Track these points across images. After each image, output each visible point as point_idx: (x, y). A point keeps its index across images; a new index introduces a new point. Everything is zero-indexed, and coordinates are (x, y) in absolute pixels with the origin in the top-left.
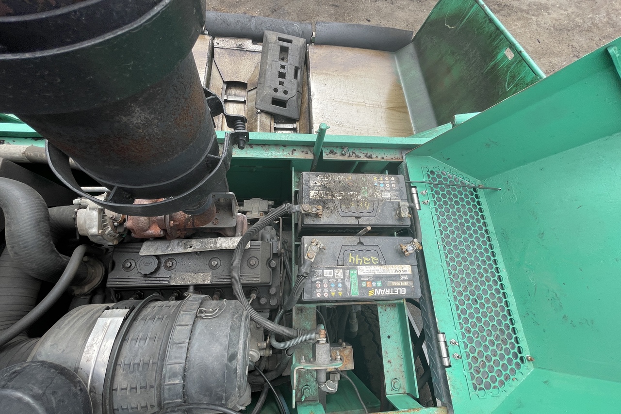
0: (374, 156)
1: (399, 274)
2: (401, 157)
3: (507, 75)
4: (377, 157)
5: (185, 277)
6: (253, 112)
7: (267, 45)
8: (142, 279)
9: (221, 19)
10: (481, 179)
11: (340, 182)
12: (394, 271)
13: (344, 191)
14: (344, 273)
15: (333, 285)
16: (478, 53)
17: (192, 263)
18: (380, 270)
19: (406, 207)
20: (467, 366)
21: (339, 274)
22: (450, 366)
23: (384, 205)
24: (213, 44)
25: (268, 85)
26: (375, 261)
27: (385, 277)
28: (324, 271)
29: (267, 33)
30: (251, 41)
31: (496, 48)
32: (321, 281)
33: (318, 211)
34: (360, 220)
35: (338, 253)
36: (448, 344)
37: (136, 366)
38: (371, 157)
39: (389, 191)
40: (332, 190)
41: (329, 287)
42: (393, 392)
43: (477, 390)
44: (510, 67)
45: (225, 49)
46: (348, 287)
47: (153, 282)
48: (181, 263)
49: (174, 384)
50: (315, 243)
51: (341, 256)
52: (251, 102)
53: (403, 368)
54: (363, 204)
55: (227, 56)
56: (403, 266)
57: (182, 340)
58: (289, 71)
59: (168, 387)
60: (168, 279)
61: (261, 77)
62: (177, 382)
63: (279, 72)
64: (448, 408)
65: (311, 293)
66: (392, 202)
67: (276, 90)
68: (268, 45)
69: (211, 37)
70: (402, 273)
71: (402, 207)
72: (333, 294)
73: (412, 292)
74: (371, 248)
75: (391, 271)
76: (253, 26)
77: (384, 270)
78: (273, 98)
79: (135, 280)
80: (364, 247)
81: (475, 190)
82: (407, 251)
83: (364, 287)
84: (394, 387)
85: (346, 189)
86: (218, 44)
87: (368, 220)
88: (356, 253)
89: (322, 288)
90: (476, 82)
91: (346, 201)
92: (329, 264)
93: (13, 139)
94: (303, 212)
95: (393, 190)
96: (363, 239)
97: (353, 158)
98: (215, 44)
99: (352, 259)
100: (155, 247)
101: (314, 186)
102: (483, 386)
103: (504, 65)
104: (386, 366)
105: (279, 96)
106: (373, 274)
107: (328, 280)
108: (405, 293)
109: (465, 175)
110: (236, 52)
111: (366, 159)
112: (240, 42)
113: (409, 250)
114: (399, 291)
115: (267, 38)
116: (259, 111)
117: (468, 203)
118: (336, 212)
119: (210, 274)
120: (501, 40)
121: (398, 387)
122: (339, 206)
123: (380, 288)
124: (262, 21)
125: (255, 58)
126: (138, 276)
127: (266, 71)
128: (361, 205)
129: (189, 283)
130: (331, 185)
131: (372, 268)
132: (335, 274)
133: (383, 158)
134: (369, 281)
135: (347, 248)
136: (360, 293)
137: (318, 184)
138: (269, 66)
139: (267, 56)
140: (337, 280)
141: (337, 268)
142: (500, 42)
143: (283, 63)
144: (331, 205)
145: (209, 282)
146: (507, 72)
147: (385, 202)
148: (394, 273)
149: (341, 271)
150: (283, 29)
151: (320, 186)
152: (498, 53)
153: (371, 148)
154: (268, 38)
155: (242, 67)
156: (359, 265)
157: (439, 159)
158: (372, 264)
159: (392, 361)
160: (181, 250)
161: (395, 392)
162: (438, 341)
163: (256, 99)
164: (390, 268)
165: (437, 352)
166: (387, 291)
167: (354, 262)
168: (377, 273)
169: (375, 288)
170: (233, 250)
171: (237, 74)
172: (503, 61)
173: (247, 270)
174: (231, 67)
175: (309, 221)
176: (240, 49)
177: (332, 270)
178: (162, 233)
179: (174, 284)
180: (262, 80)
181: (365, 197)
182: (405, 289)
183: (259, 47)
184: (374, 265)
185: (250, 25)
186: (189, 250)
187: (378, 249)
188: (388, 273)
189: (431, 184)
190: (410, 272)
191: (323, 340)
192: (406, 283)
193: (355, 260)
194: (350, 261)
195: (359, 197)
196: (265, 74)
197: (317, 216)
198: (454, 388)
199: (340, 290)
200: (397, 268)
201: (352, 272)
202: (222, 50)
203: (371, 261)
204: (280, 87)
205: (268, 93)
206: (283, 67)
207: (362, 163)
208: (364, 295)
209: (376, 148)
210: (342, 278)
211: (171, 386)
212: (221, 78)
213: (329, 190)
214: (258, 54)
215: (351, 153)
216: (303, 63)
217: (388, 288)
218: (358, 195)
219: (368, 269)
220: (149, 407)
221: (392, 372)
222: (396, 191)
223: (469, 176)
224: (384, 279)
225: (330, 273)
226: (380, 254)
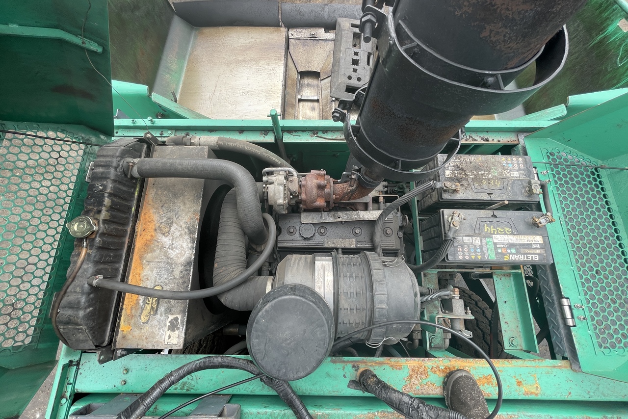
0: (490, 139)
1: (532, 244)
2: (516, 139)
3: (620, 49)
4: (493, 140)
5: (335, 242)
6: (327, 100)
7: (340, 33)
8: (303, 242)
9: (296, 10)
10: (603, 160)
11: (471, 163)
12: (526, 240)
13: (476, 170)
14: (481, 240)
15: (472, 250)
16: (581, 27)
17: (340, 230)
18: (513, 239)
19: (537, 185)
20: (592, 328)
21: (477, 241)
22: (574, 326)
23: (513, 182)
24: (288, 35)
25: (343, 73)
26: (508, 231)
27: (518, 245)
28: (464, 238)
29: (340, 20)
30: (323, 29)
31: (606, 19)
32: (462, 246)
33: (456, 187)
34: (492, 196)
35: (475, 224)
36: (573, 307)
37: (352, 294)
38: (487, 140)
39: (517, 171)
40: (464, 169)
41: (469, 251)
42: (511, 348)
43: (603, 348)
44: (624, 40)
45: (299, 39)
46: (485, 252)
47: (311, 244)
48: (331, 231)
49: (382, 308)
50: (457, 215)
51: (478, 226)
52: (325, 90)
53: (520, 329)
54: (494, 182)
55: (301, 47)
56: (534, 236)
57: (381, 279)
58: (362, 58)
59: (377, 310)
60: (323, 242)
61: (335, 65)
62: (384, 307)
63: (353, 59)
64: (571, 362)
65: (454, 255)
66: (521, 181)
67: (350, 78)
68: (342, 33)
69: (286, 29)
70: (534, 242)
71: (534, 185)
72: (473, 257)
73: (544, 259)
74: (504, 220)
75: (523, 240)
76: (326, 15)
77: (517, 239)
78: (347, 86)
79: (298, 242)
80: (498, 220)
81: (596, 170)
82: (540, 223)
83: (500, 253)
84: (512, 343)
85: (477, 168)
86: (292, 35)
87: (499, 196)
88: (491, 224)
89: (463, 251)
90: (577, 58)
91: (478, 179)
92: (467, 233)
93: (196, 132)
94: (445, 188)
95: (521, 170)
96: (496, 213)
97: (470, 142)
98: (290, 35)
99: (488, 229)
100: (311, 217)
101: (449, 166)
102: (608, 345)
103: (617, 38)
104: (504, 327)
105: (353, 84)
106: (507, 242)
107: (468, 245)
108: (538, 259)
109: (586, 156)
110: (309, 41)
111: (482, 142)
112: (313, 31)
113: (542, 222)
114: (532, 257)
115: (340, 25)
116: (333, 99)
117: (590, 183)
118: (470, 189)
119: (354, 240)
120: (614, 10)
121: (516, 344)
122: (472, 184)
123: (514, 254)
124: (335, 8)
125: (328, 47)
126: (300, 239)
127: (340, 59)
128: (492, 182)
129: (339, 246)
130: (463, 166)
131: (506, 237)
132: (474, 241)
133: (499, 141)
134: (504, 247)
135: (482, 220)
136: (496, 257)
137: (451, 165)
138: (343, 54)
139: (341, 44)
140: (476, 246)
141: (475, 236)
142: (612, 12)
143: (356, 50)
144: (464, 183)
145: (354, 246)
146: (620, 45)
147: (515, 180)
148: (526, 242)
149: (479, 238)
150: (355, 15)
151: (454, 166)
152: (608, 25)
153: (487, 132)
154: (342, 25)
155: (315, 56)
156: (494, 234)
157: (559, 140)
158: (506, 234)
159: (509, 322)
160: (331, 220)
161: (513, 348)
162: (561, 305)
163: (331, 87)
164: (522, 238)
165: (559, 314)
166: (521, 257)
167: (489, 232)
168: (510, 242)
169: (510, 254)
170: (375, 221)
171: (310, 64)
172: (616, 34)
173: (384, 238)
174: (304, 57)
175: (446, 196)
176: (313, 38)
177: (471, 238)
178: (325, 204)
179: (328, 246)
180: (336, 68)
181: (496, 176)
182: (537, 256)
183: (331, 35)
184: (508, 234)
185: (323, 14)
186: (339, 220)
187: (510, 222)
188: (521, 242)
189: (551, 164)
190: (541, 242)
191: (458, 297)
192: (538, 251)
193: (491, 230)
194: (486, 231)
195: (490, 176)
196: (339, 62)
197: (455, 191)
198: (579, 344)
199: (479, 254)
200: (529, 238)
201: (489, 240)
202: (297, 41)
203: (504, 231)
204: (354, 75)
205: (343, 81)
206: (356, 54)
207: (477, 146)
208: (500, 259)
209: (491, 131)
210: (480, 244)
211: (380, 309)
212: (295, 68)
213: (462, 169)
214: (330, 42)
215: (468, 137)
216: (375, 49)
217: (522, 254)
218: (489, 174)
219: (502, 238)
220: (360, 323)
221: (509, 332)
222: (524, 170)
223: (590, 157)
224: (518, 247)
225: (469, 240)
226: (513, 226)
